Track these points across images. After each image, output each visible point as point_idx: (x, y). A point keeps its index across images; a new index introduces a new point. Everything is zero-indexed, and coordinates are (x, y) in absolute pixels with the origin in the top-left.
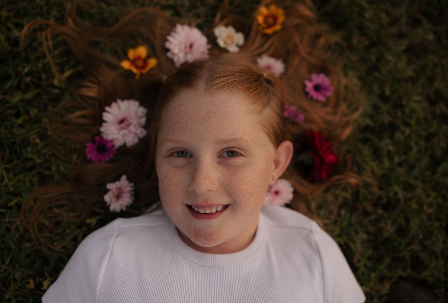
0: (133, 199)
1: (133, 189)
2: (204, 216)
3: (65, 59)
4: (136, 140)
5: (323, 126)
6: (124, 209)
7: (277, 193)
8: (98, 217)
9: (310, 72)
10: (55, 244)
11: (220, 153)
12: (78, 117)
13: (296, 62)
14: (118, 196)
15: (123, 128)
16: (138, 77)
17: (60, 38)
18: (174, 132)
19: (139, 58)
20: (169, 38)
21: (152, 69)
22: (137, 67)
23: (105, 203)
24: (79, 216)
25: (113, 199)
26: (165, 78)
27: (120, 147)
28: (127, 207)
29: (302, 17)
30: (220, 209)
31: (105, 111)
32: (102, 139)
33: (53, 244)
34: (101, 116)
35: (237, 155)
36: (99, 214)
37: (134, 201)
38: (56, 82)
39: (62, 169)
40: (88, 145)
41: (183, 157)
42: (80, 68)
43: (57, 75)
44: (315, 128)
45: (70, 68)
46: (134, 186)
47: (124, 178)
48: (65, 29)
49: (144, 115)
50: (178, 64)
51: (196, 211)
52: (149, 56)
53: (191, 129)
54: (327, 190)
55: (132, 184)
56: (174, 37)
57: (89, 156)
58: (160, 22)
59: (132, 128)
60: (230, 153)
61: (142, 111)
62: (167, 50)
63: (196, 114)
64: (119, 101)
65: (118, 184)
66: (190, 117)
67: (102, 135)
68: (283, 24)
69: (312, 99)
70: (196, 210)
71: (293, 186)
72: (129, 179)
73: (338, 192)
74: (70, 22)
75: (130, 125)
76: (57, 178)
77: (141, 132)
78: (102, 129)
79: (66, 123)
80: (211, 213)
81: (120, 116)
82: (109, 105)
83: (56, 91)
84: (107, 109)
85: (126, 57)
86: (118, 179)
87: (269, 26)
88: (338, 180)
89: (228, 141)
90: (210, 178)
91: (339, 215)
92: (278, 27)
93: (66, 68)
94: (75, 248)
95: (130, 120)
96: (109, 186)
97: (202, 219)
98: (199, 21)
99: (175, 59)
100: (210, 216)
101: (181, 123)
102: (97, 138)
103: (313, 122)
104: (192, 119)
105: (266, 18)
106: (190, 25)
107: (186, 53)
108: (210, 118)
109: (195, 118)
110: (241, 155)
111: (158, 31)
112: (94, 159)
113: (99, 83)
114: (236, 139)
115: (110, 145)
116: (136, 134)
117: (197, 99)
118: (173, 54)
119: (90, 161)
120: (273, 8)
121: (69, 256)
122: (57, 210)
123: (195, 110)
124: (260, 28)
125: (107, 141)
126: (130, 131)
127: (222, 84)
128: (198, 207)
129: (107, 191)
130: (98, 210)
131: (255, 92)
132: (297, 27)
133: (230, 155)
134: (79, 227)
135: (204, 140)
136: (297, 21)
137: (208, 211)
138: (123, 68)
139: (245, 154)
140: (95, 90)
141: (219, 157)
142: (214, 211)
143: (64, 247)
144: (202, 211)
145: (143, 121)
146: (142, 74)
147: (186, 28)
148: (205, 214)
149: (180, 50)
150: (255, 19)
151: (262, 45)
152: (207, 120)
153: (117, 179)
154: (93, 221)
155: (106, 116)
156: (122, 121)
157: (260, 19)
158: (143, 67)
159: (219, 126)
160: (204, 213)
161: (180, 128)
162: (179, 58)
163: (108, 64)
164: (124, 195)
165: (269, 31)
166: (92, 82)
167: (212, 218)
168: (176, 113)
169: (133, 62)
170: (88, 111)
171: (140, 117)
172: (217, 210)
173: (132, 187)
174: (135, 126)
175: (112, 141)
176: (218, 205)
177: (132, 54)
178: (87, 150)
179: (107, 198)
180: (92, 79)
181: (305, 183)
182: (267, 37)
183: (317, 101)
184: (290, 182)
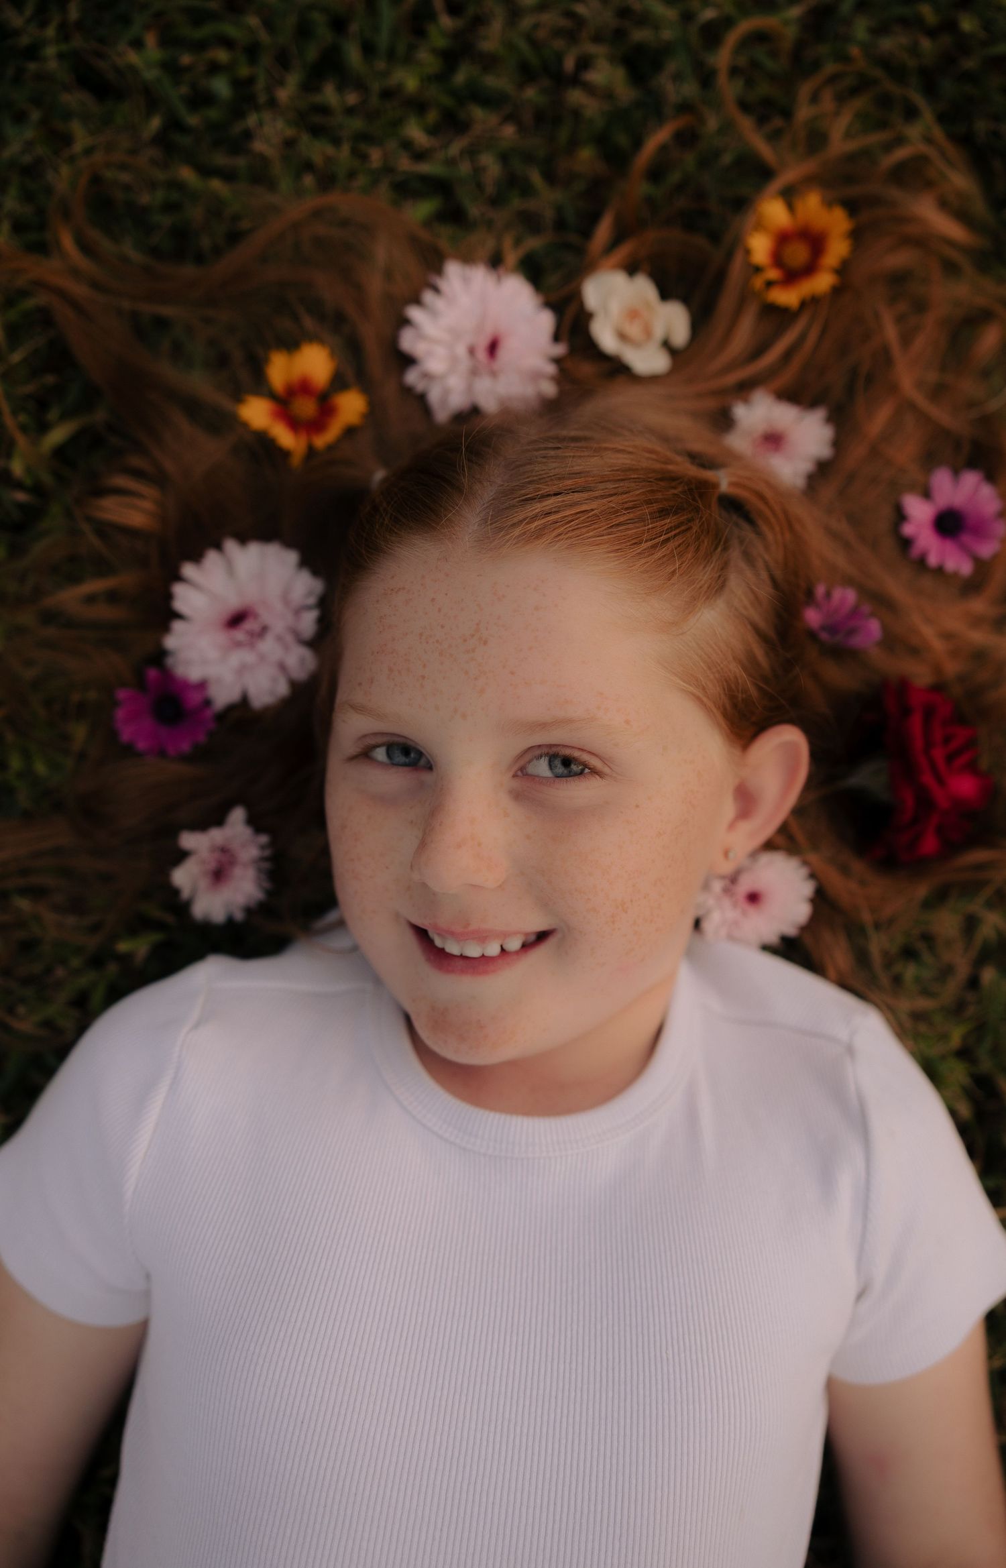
0: (267, 885)
1: (267, 853)
2: (461, 963)
3: (50, 379)
4: (283, 689)
5: (952, 668)
6: (239, 916)
7: (753, 898)
8: (155, 937)
9: (929, 461)
10: (21, 1010)
11: (521, 763)
12: (91, 599)
13: (879, 420)
14: (219, 875)
15: (238, 645)
16: (296, 460)
17: (30, 303)
18: (372, 682)
19: (303, 387)
20: (414, 313)
21: (350, 432)
22: (294, 424)
23: (176, 892)
24: (95, 928)
25: (203, 883)
26: (379, 475)
27: (231, 708)
28: (249, 911)
29: (922, 241)
30: (514, 944)
31: (179, 578)
32: (167, 676)
33: (11, 1010)
34: (169, 597)
35: (581, 773)
36: (160, 926)
37: (270, 893)
38: (17, 467)
39: (41, 768)
40: (121, 694)
41: (405, 765)
42: (100, 416)
43: (21, 441)
44: (921, 675)
45: (65, 416)
46: (273, 844)
47: (238, 816)
48: (47, 269)
49: (312, 600)
50: (442, 416)
51: (436, 947)
52: (339, 383)
53: (423, 677)
54: (939, 897)
55: (264, 839)
56: (434, 313)
57: (126, 733)
58: (382, 251)
59: (268, 645)
60: (558, 763)
61: (305, 586)
62: (408, 361)
63: (442, 627)
64: (231, 545)
65: (216, 835)
66: (421, 635)
67: (170, 661)
68: (843, 270)
69: (921, 563)
70: (438, 942)
71: (812, 876)
72: (255, 822)
73: (975, 906)
74: (67, 242)
75: (264, 630)
76: (23, 798)
77: (300, 662)
78: (170, 642)
79: (49, 617)
80: (483, 955)
81: (234, 602)
82: (196, 557)
83: (21, 496)
84: (188, 570)
85: (259, 384)
86: (217, 818)
87: (792, 276)
88: (980, 867)
89: (543, 726)
90: (479, 844)
91: (973, 983)
92: (823, 282)
93: (53, 414)
94: (82, 1028)
95: (266, 617)
96: (189, 840)
97: (453, 971)
98: (534, 243)
99: (434, 396)
100: (480, 964)
101: (392, 653)
102: (152, 673)
103: (915, 651)
104: (427, 643)
105: (782, 239)
106: (495, 262)
107: (474, 372)
108: (485, 643)
109: (437, 641)
110: (595, 772)
111: (375, 285)
112: (141, 745)
113: (159, 479)
114: (570, 721)
115: (195, 698)
116: (282, 667)
117: (447, 575)
118: (427, 376)
119: (128, 751)
120: (812, 204)
121: (63, 1052)
122: (23, 904)
123: (440, 610)
124: (758, 282)
125: (185, 686)
126: (262, 658)
127: (536, 524)
128: (444, 933)
129: (181, 856)
130: (155, 912)
131: (657, 556)
132: (898, 281)
133: (560, 769)
134: (97, 961)
135: (464, 716)
136: (899, 259)
137: (473, 951)
138: (245, 425)
139: (606, 770)
140: (147, 505)
141: (519, 773)
142: (493, 950)
143: (48, 1024)
144: (453, 948)
145: (308, 622)
146: (311, 451)
147: (479, 275)
148: (463, 957)
149: (454, 360)
150: (737, 244)
151: (758, 351)
152: (473, 651)
153: (215, 818)
154: (139, 947)
155: (185, 598)
156: (236, 620)
157: (760, 247)
158: (317, 425)
159: (512, 673)
160: (461, 955)
161: (391, 670)
162: (446, 392)
163: (193, 407)
164: (238, 871)
165: (788, 297)
166: (138, 474)
167: (485, 972)
168: (381, 617)
169: (283, 404)
170: (126, 580)
171: (299, 611)
172: (504, 947)
173: (262, 847)
174: (279, 639)
175: (202, 685)
176: (505, 935)
177: (280, 369)
178: (120, 714)
179: (181, 877)
180: (136, 461)
181: (858, 866)
182: (778, 316)
183: (940, 571)
184: (805, 863)
